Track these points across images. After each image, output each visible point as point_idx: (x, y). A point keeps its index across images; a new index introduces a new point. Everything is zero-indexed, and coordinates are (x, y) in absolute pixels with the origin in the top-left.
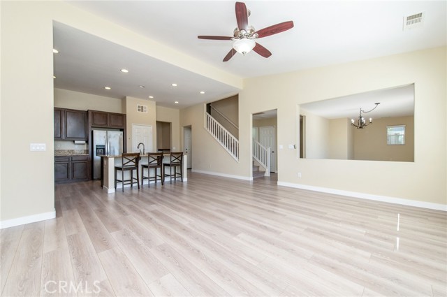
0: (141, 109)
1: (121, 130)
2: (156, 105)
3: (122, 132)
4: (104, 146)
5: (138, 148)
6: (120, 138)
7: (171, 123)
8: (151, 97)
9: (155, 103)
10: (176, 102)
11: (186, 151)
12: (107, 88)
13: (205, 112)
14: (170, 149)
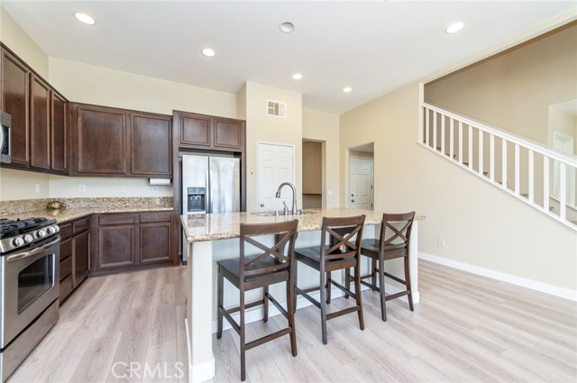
0: (274, 109)
1: (237, 154)
2: (304, 104)
3: (238, 160)
4: (203, 189)
5: (278, 195)
6: (234, 172)
7: (325, 142)
8: (297, 77)
9: (301, 95)
10: (347, 90)
11: (352, 198)
12: (209, 52)
13: (421, 105)
14: (321, 195)
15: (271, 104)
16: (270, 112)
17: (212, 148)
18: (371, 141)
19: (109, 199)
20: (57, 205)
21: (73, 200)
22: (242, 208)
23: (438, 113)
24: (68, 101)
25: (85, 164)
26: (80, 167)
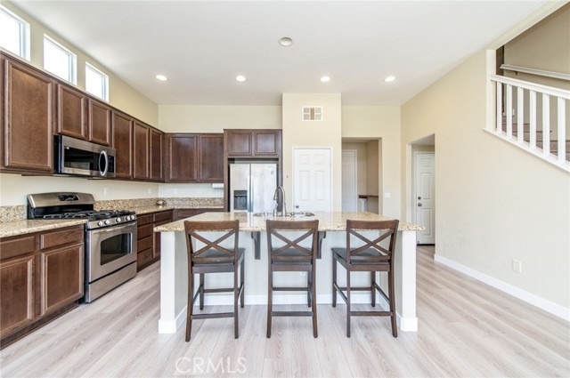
0: (312, 114)
1: (277, 159)
2: (343, 103)
3: (275, 165)
4: (246, 191)
7: (381, 138)
8: (325, 79)
9: (340, 95)
10: (390, 79)
11: (419, 201)
12: (241, 79)
13: (489, 79)
14: (378, 197)
15: (306, 110)
16: (306, 117)
17: (253, 156)
18: (431, 133)
19: (190, 199)
20: (161, 202)
21: (170, 199)
22: (280, 208)
23: (513, 87)
24: (164, 133)
25: (173, 175)
26: (171, 177)
